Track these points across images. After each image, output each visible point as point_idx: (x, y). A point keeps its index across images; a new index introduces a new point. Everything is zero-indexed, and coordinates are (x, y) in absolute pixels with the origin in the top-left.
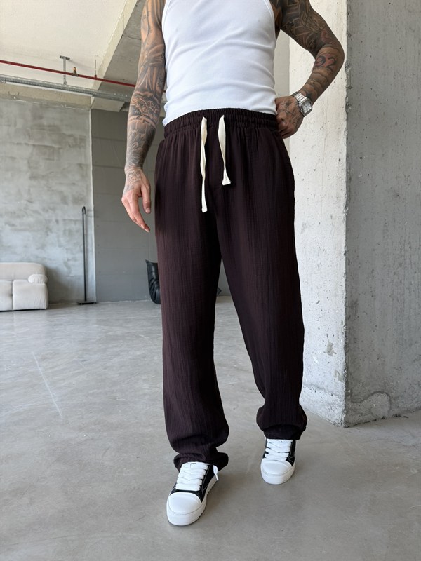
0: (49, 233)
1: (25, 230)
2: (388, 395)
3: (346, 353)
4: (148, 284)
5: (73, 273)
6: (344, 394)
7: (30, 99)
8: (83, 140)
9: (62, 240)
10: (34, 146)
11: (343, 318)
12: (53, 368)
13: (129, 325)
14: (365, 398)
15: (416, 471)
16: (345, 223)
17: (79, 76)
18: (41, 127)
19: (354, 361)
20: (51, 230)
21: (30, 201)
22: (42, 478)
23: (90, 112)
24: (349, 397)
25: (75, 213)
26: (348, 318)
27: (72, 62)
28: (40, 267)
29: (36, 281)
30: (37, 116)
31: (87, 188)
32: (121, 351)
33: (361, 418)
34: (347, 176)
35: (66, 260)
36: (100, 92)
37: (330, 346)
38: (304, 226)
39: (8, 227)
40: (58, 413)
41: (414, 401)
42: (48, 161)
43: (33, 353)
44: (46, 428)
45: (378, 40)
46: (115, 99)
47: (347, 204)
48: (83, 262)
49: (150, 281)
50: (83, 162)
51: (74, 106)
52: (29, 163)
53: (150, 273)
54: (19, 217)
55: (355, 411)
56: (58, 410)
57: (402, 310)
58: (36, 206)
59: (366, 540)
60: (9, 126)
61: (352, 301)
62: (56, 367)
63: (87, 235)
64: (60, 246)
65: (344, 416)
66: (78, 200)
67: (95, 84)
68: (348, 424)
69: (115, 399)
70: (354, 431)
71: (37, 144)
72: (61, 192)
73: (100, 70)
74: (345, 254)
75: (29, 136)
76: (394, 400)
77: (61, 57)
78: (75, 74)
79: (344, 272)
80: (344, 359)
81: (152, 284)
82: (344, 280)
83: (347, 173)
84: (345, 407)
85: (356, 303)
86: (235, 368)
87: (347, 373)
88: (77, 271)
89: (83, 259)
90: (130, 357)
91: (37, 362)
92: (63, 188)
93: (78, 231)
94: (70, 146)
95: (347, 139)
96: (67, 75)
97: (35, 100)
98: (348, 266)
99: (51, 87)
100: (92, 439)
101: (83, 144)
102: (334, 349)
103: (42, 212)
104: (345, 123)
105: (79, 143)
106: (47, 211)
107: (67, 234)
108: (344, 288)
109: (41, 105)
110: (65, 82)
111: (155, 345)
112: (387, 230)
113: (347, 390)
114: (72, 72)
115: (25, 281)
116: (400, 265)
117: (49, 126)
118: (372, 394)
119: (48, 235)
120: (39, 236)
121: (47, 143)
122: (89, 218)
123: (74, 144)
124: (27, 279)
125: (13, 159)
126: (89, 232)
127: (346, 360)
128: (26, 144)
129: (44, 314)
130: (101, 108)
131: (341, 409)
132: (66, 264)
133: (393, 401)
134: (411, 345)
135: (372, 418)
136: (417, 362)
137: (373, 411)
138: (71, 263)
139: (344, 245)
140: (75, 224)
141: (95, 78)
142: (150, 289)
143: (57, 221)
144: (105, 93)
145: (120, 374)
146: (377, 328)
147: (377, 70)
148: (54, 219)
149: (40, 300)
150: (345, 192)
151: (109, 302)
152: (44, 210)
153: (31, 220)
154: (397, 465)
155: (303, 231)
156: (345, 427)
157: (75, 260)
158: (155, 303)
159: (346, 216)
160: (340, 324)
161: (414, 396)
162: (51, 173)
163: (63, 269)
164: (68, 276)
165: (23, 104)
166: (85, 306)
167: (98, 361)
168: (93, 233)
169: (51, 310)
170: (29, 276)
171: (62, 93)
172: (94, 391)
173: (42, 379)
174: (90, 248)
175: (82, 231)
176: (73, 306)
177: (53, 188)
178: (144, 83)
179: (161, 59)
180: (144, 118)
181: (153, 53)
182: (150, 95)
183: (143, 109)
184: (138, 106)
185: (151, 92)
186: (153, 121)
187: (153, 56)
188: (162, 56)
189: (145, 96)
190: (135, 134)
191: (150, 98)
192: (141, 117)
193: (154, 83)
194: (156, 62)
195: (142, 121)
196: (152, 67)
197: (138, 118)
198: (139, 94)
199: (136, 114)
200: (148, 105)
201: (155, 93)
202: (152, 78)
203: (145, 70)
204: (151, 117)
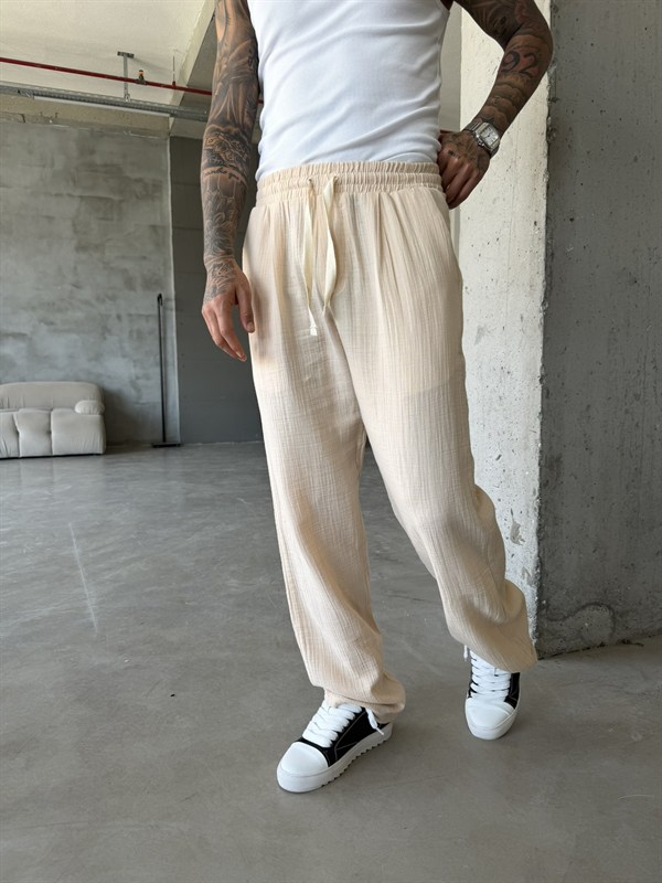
0: (107, 335)
1: (69, 331)
2: (609, 608)
3: (540, 540)
5: (144, 400)
6: (535, 606)
7: (74, 124)
8: (158, 187)
9: (127, 346)
10: (81, 197)
11: (536, 484)
12: (95, 550)
13: (225, 482)
14: (572, 614)
15: (640, 737)
16: (541, 328)
17: (148, 83)
18: (92, 168)
19: (553, 554)
20: (109, 331)
21: (77, 286)
22: (50, 727)
23: (168, 142)
24: (544, 612)
25: (148, 304)
26: (544, 484)
28: (93, 389)
29: (85, 409)
30: (86, 150)
31: (165, 263)
32: (205, 524)
33: (564, 645)
34: (546, 249)
35: (134, 378)
36: (182, 109)
37: (516, 528)
38: (481, 331)
39: (44, 328)
40: (92, 623)
41: (655, 619)
42: (104, 222)
43: (70, 525)
44: (69, 647)
47: (545, 297)
48: (159, 382)
50: (158, 222)
51: (142, 132)
52: (74, 225)
54: (60, 310)
55: (553, 633)
56: (93, 618)
57: (638, 471)
58: (86, 293)
59: (536, 849)
60: (44, 166)
61: (553, 457)
62: (100, 548)
63: (165, 338)
64: (124, 356)
66: (151, 283)
67: (174, 97)
68: (541, 654)
69: (183, 602)
70: (550, 664)
71: (86, 194)
72: (125, 271)
73: (182, 73)
74: (541, 380)
75: (74, 182)
76: (621, 616)
77: (119, 54)
78: (141, 81)
79: (540, 410)
80: (536, 552)
82: (538, 422)
83: (547, 244)
84: (537, 627)
85: (558, 460)
86: (378, 555)
87: (541, 573)
88: (151, 396)
89: (159, 377)
90: (217, 534)
91: (74, 540)
92: (128, 265)
93: (151, 333)
94: (137, 197)
95: (548, 187)
96: (129, 84)
97: (81, 124)
98: (546, 401)
99: (104, 104)
100: (137, 666)
101: (157, 194)
102: (522, 533)
103: (95, 303)
104: (545, 161)
105: (151, 193)
106: (104, 301)
107: (135, 336)
108: (538, 436)
109: (92, 132)
110: (127, 95)
111: (260, 515)
112: (615, 340)
113: (539, 601)
114: (136, 77)
115: (70, 410)
116: (637, 397)
117: (105, 165)
118: (584, 607)
119: (105, 338)
120: (92, 340)
121: (101, 194)
122: (169, 312)
123: (144, 193)
124: (73, 408)
125: (50, 218)
126: (169, 335)
127: (539, 552)
132: (133, 384)
133: (618, 618)
134: (651, 528)
135: (583, 645)
137: (584, 634)
138: (141, 382)
139: (539, 364)
140: (147, 321)
141: (174, 87)
143: (119, 317)
144: (189, 110)
145: (197, 561)
146: (595, 501)
147: (603, 68)
148: (114, 313)
149: (92, 440)
150: (542, 277)
151: (200, 444)
152: (98, 299)
153: (79, 315)
154: (610, 725)
155: (477, 341)
157: (147, 377)
159: (545, 316)
160: (531, 493)
162: (109, 240)
163: (130, 393)
164: (137, 403)
165: (65, 131)
166: (162, 450)
167: (166, 539)
168: (174, 334)
169: (112, 458)
170: (76, 402)
171: (124, 113)
172: (153, 588)
173: (74, 567)
174: (170, 359)
175: (157, 333)
176: (144, 450)
177: (112, 265)
178: (224, 112)
179: (248, 69)
180: (230, 170)
181: (234, 60)
182: (235, 130)
183: (228, 154)
184: (217, 150)
185: (237, 125)
186: (243, 175)
187: (235, 65)
188: (249, 63)
189: (228, 132)
190: (217, 198)
191: (236, 136)
192: (225, 169)
193: (240, 111)
194: (242, 74)
195: (227, 175)
196: (237, 83)
197: (219, 171)
198: (218, 130)
199: (217, 164)
200: (234, 148)
201: (243, 127)
202: (236, 101)
203: (224, 90)
204: (240, 169)
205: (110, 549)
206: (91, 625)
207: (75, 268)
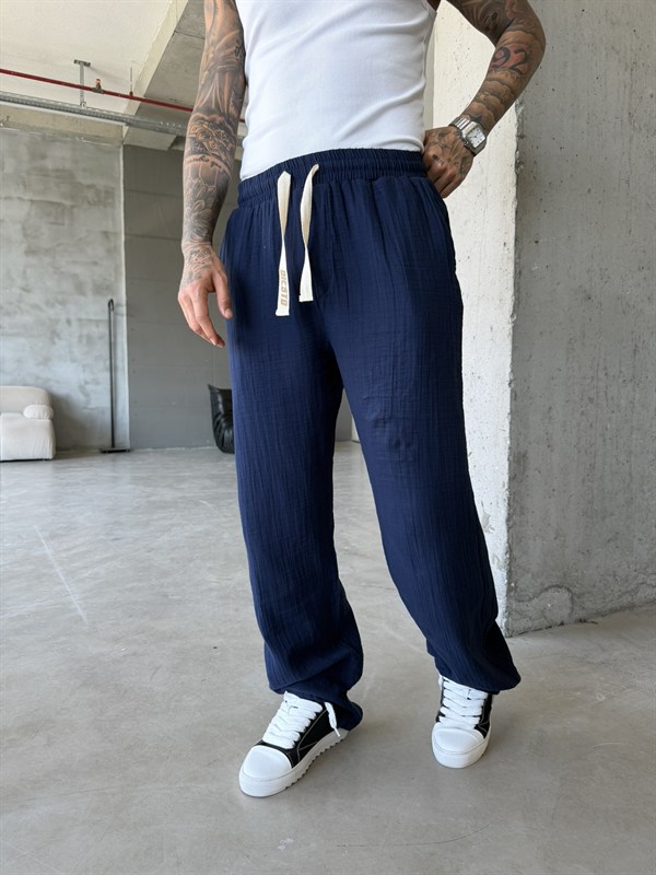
0: (56, 340)
1: (17, 335)
2: (569, 590)
3: (509, 528)
4: (211, 422)
5: (93, 404)
7: (26, 128)
8: (110, 193)
9: (76, 351)
10: (32, 201)
11: (505, 478)
13: (184, 486)
14: (536, 595)
16: (510, 337)
17: (105, 92)
18: (44, 173)
20: (58, 336)
21: (26, 289)
23: (121, 150)
24: (512, 594)
25: (97, 309)
26: (513, 477)
27: (94, 69)
28: (41, 394)
29: (36, 415)
30: (37, 155)
31: (117, 269)
32: (172, 525)
33: (530, 624)
34: (515, 268)
35: (83, 383)
36: (138, 118)
40: (80, 617)
42: (55, 226)
43: (35, 527)
44: (63, 639)
45: (565, 65)
46: (161, 131)
47: (514, 310)
48: (109, 387)
49: (215, 416)
50: (111, 229)
51: (96, 139)
52: (23, 228)
53: (214, 404)
54: (8, 314)
55: (521, 614)
56: (80, 612)
57: (592, 466)
58: (36, 297)
61: (520, 452)
63: (115, 343)
64: (73, 361)
66: (100, 289)
67: (130, 106)
70: (519, 642)
71: (37, 198)
72: (75, 276)
73: (138, 83)
74: (509, 384)
75: (25, 186)
76: (579, 598)
77: (76, 62)
78: (98, 90)
79: (508, 410)
80: (506, 537)
81: (218, 423)
82: (508, 421)
83: (516, 263)
85: (524, 456)
87: (510, 558)
88: (100, 401)
89: (109, 382)
90: (187, 534)
91: (43, 541)
92: (78, 270)
93: (101, 338)
94: (89, 203)
95: (517, 213)
96: (85, 91)
97: (33, 128)
98: (514, 402)
99: (60, 110)
100: (135, 654)
101: (110, 201)
102: (493, 522)
103: (44, 307)
104: (514, 190)
105: (102, 200)
106: (53, 306)
107: (84, 342)
108: (507, 434)
109: (44, 138)
110: (83, 103)
111: (225, 516)
112: (572, 349)
113: (509, 584)
114: (94, 86)
115: (18, 415)
116: (591, 399)
117: (57, 170)
118: (546, 590)
119: (54, 343)
120: (40, 344)
121: (52, 198)
122: (119, 318)
123: (96, 199)
124: (22, 413)
126: (119, 341)
127: (509, 539)
128: (20, 199)
129: (48, 467)
130: (139, 144)
132: (82, 389)
133: (576, 599)
134: (603, 519)
135: (546, 624)
136: (612, 543)
137: (547, 614)
138: (90, 387)
139: (508, 370)
140: (97, 326)
141: (131, 97)
142: (215, 430)
143: (69, 322)
144: (145, 120)
145: (172, 559)
146: (555, 493)
147: (562, 111)
148: (63, 317)
149: (42, 445)
150: (511, 292)
151: (150, 450)
152: (47, 303)
153: (27, 319)
157: (97, 382)
158: (223, 451)
159: (514, 328)
160: (501, 486)
162: (59, 245)
163: (78, 397)
164: (86, 408)
165: (15, 135)
166: (112, 455)
167: (136, 539)
168: (125, 340)
169: (59, 461)
170: (24, 407)
171: (77, 119)
172: (134, 584)
173: (52, 567)
174: (119, 364)
175: (107, 338)
176: (93, 455)
177: (63, 270)
178: (209, 101)
179: (234, 58)
180: (212, 159)
181: (220, 50)
182: (219, 119)
183: (211, 143)
184: (201, 138)
185: (222, 114)
186: (226, 164)
187: (222, 54)
188: (236, 53)
189: (212, 121)
190: (198, 186)
191: (221, 126)
192: (207, 157)
193: (226, 99)
194: (228, 63)
195: (209, 164)
196: (223, 72)
197: (201, 159)
198: (203, 119)
199: (199, 152)
200: (218, 137)
201: (228, 117)
202: (221, 90)
203: (210, 79)
204: (224, 158)
205: (82, 549)
207: (25, 272)
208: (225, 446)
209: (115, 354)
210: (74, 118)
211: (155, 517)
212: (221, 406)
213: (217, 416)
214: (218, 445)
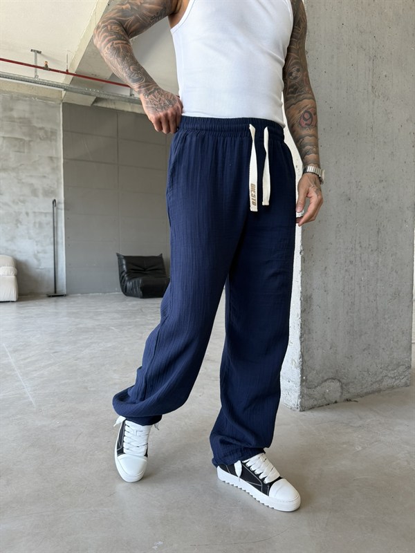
0: (19, 225)
2: (339, 381)
3: (302, 342)
4: (118, 276)
5: (43, 266)
6: (299, 380)
8: (54, 133)
9: (32, 232)
10: (3, 137)
11: (299, 311)
12: (25, 359)
13: (100, 318)
14: (319, 384)
15: (360, 448)
17: (50, 70)
18: (11, 120)
19: (309, 351)
20: (21, 222)
23: (61, 105)
24: (304, 383)
25: (46, 206)
26: (303, 311)
27: (43, 55)
28: (10, 259)
29: (6, 273)
30: (7, 108)
31: (58, 181)
32: (92, 343)
33: (315, 403)
35: (36, 252)
36: (72, 86)
41: (363, 387)
42: (18, 153)
43: (4, 345)
44: (19, 416)
45: (333, 57)
46: (86, 94)
48: (53, 255)
49: (121, 273)
50: (54, 155)
51: (45, 99)
53: (120, 266)
55: (310, 396)
56: (31, 399)
57: (353, 304)
58: (6, 198)
61: (307, 295)
62: (28, 358)
63: (57, 227)
64: (30, 238)
65: (300, 400)
66: (48, 192)
67: (66, 79)
68: (303, 408)
69: (87, 389)
70: (308, 414)
71: (7, 136)
72: (32, 185)
73: (71, 64)
74: (301, 252)
76: (346, 385)
77: (32, 50)
78: (46, 68)
79: (300, 269)
80: (299, 349)
81: (123, 277)
82: (300, 276)
84: (301, 392)
85: (310, 297)
87: (302, 361)
88: (47, 264)
89: (53, 252)
90: (101, 349)
91: (8, 354)
92: (33, 181)
93: (48, 224)
94: (40, 139)
96: (38, 69)
97: (5, 92)
98: (304, 264)
99: (21, 80)
100: (65, 425)
101: (54, 137)
103: (11, 204)
105: (50, 136)
106: (17, 203)
107: (37, 225)
108: (300, 284)
109: (11, 97)
110: (36, 76)
111: (126, 337)
112: (340, 231)
113: (302, 377)
114: (43, 66)
116: (351, 262)
117: (20, 118)
118: (325, 381)
119: (18, 227)
120: (9, 228)
121: (17, 136)
122: (59, 211)
123: (45, 136)
126: (59, 225)
127: (301, 349)
129: (14, 306)
130: (72, 102)
131: (297, 394)
132: (35, 256)
133: (344, 387)
134: (361, 336)
135: (326, 402)
136: (366, 351)
137: (326, 396)
138: (41, 255)
139: (300, 244)
140: (46, 216)
141: (67, 73)
142: (121, 282)
143: (27, 214)
144: (76, 87)
145: (91, 365)
146: (330, 320)
147: (331, 85)
148: (24, 211)
149: (10, 292)
151: (79, 295)
152: (14, 202)
154: (344, 443)
156: (300, 411)
157: (45, 252)
158: (126, 295)
160: (296, 316)
161: (364, 382)
162: (21, 165)
163: (33, 262)
164: (38, 269)
166: (54, 298)
167: (69, 352)
168: (63, 225)
169: (21, 303)
171: (33, 86)
172: (67, 381)
173: (14, 370)
174: (60, 241)
175: (52, 224)
176: (42, 298)
177: (24, 181)
205: (33, 359)
206: (31, 403)
208: (127, 292)
209: (57, 234)
210: (31, 86)
211: (81, 338)
212: (124, 267)
213: (122, 273)
214: (123, 291)
